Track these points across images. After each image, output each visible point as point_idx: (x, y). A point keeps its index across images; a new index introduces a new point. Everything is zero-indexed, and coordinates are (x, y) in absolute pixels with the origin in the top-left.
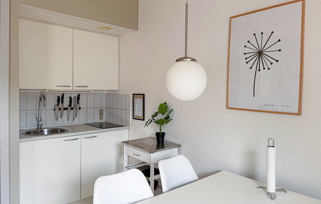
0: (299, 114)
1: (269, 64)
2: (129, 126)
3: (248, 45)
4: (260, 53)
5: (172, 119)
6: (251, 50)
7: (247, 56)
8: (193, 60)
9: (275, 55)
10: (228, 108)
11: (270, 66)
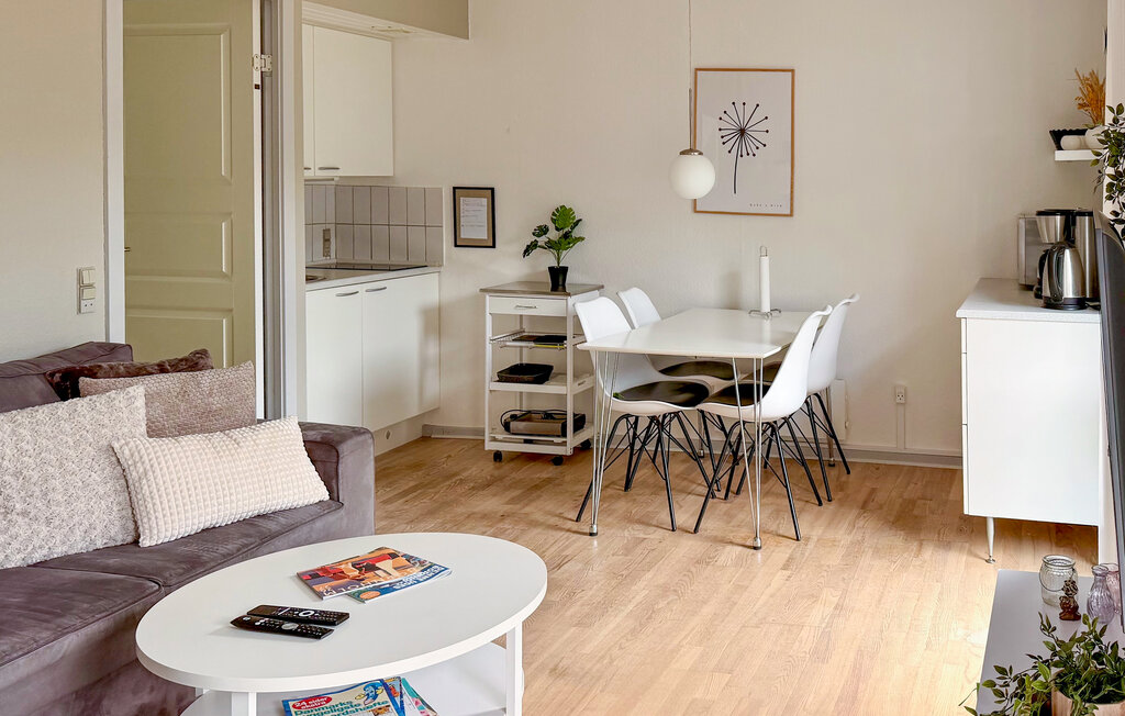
0: (791, 215)
1: (754, 148)
2: (440, 266)
3: (724, 117)
4: (742, 132)
5: (583, 239)
6: (731, 125)
7: (724, 133)
8: (701, 154)
9: (762, 137)
10: (696, 212)
11: (755, 151)
